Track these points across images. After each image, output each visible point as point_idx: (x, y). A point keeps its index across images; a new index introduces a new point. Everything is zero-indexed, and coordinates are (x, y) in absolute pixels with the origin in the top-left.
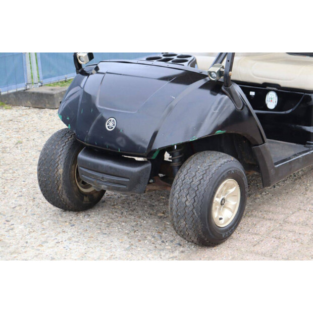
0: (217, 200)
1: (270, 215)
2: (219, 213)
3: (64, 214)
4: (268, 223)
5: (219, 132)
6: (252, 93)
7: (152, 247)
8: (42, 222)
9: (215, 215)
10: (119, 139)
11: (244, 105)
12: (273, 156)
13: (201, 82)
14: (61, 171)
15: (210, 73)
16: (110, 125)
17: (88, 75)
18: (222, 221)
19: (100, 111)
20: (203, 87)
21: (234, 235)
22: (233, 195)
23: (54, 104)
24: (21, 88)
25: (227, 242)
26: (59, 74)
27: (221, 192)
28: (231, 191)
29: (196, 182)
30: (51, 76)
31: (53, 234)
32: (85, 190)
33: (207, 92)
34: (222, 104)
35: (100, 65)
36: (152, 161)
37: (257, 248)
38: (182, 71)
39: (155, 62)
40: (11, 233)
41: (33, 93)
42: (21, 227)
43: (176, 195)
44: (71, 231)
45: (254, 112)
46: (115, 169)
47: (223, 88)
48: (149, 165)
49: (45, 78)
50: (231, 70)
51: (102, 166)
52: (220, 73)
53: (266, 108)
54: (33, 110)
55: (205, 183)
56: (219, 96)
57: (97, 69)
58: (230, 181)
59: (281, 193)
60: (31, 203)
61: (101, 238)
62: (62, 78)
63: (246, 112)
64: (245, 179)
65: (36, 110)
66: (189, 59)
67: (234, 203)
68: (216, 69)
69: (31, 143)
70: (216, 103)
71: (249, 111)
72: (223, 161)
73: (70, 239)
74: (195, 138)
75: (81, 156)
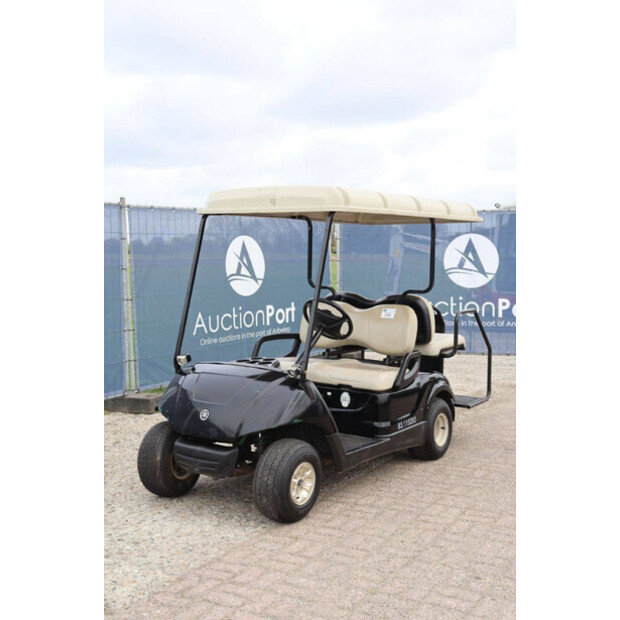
0: (295, 481)
1: (343, 500)
2: (297, 492)
3: (159, 500)
4: (341, 505)
5: (296, 421)
6: (329, 394)
7: (237, 524)
8: (139, 506)
9: (293, 494)
10: (212, 430)
11: (318, 399)
12: (344, 446)
13: (282, 379)
14: (159, 458)
15: (289, 371)
16: (204, 415)
17: (185, 374)
18: (299, 500)
19: (194, 405)
20: (283, 384)
21: (310, 514)
22: (309, 477)
23: (149, 409)
24: (119, 394)
25: (304, 520)
26: (155, 382)
27: (299, 474)
28: (308, 473)
29: (276, 463)
30: (147, 384)
31: (150, 514)
32: (179, 478)
33: (287, 389)
34: (299, 398)
35: (196, 366)
36: (239, 447)
37: (329, 524)
38: (267, 371)
39: (244, 364)
40: (113, 514)
41: (130, 399)
42: (122, 509)
43: (260, 475)
44: (165, 513)
45: (328, 410)
46: (208, 454)
47: (300, 385)
48: (237, 450)
49: (141, 385)
50: (306, 369)
51: (195, 451)
52: (297, 372)
53: (341, 406)
54: (129, 415)
55: (284, 464)
56: (297, 391)
57: (194, 369)
58: (305, 465)
59: (355, 483)
60: (130, 491)
61: (192, 517)
62: (158, 386)
63: (321, 408)
64: (319, 463)
65: (133, 415)
66: (273, 362)
67: (310, 485)
68: (294, 369)
69: (128, 443)
70: (294, 397)
71: (324, 408)
72: (299, 446)
73: (164, 518)
74: (276, 426)
75: (177, 443)
